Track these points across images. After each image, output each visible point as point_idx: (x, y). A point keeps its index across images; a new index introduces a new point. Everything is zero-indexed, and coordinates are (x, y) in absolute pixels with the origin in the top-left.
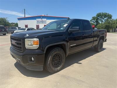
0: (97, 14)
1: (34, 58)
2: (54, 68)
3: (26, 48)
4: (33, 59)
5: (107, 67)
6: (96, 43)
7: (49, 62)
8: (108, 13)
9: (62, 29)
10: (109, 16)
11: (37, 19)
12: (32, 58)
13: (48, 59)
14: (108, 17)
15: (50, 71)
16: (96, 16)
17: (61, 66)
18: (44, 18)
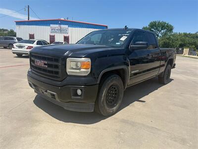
0: (150, 23)
1: (81, 90)
2: (108, 109)
3: (68, 74)
4: (79, 92)
5: (184, 107)
6: (163, 69)
7: (102, 99)
8: (167, 23)
9: (118, 44)
10: (168, 27)
11: (51, 25)
12: (77, 90)
13: (102, 94)
14: (167, 29)
15: (102, 113)
16: (148, 27)
17: (118, 105)
18: (64, 24)
